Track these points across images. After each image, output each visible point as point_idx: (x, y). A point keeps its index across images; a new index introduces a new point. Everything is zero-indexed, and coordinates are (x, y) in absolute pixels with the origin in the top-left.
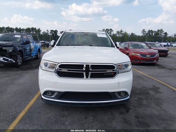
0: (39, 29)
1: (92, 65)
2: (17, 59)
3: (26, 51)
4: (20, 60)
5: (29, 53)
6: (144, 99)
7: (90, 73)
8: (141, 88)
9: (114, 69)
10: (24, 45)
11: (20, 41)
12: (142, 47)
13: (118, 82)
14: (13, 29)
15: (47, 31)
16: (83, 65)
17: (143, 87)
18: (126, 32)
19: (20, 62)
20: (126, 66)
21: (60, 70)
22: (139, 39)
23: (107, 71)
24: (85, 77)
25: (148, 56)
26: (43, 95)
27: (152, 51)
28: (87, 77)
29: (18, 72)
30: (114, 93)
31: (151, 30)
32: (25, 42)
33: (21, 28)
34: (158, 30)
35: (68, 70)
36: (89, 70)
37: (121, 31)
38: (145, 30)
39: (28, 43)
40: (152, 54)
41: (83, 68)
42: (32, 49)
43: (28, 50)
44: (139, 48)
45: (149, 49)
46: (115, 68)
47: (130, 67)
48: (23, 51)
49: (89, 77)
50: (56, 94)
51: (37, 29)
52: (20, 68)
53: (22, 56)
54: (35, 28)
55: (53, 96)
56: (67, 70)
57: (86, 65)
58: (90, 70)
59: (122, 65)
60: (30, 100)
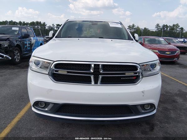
0: (44, 23)
1: (103, 66)
2: (15, 55)
3: (26, 46)
4: (18, 56)
5: (29, 48)
6: (171, 109)
7: (100, 77)
8: (165, 93)
9: (136, 72)
10: (23, 39)
11: (18, 34)
12: (159, 42)
13: (142, 90)
14: (17, 23)
15: (53, 25)
16: (90, 65)
17: (166, 92)
18: (138, 27)
19: (18, 59)
20: (153, 66)
21: (55, 71)
22: (153, 34)
23: (126, 74)
24: (93, 83)
25: (168, 53)
26: (33, 106)
27: (172, 46)
28: (96, 82)
29: (14, 71)
30: (135, 106)
31: (165, 25)
32: (23, 35)
33: (26, 22)
34: (174, 25)
35: (68, 72)
36: (99, 72)
37: (133, 26)
38: (159, 25)
39: (27, 36)
40: (173, 51)
41: (90, 69)
42: (33, 44)
43: (28, 45)
44: (157, 44)
45: (168, 45)
46: (137, 69)
47: (158, 67)
48: (21, 45)
49: (99, 82)
50: (50, 106)
51: (42, 23)
52: (18, 66)
53: (21, 52)
54: (40, 22)
55: (46, 109)
56: (66, 72)
57: (95, 65)
58: (101, 72)
59: (147, 64)
60: (20, 109)
